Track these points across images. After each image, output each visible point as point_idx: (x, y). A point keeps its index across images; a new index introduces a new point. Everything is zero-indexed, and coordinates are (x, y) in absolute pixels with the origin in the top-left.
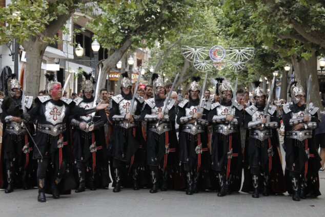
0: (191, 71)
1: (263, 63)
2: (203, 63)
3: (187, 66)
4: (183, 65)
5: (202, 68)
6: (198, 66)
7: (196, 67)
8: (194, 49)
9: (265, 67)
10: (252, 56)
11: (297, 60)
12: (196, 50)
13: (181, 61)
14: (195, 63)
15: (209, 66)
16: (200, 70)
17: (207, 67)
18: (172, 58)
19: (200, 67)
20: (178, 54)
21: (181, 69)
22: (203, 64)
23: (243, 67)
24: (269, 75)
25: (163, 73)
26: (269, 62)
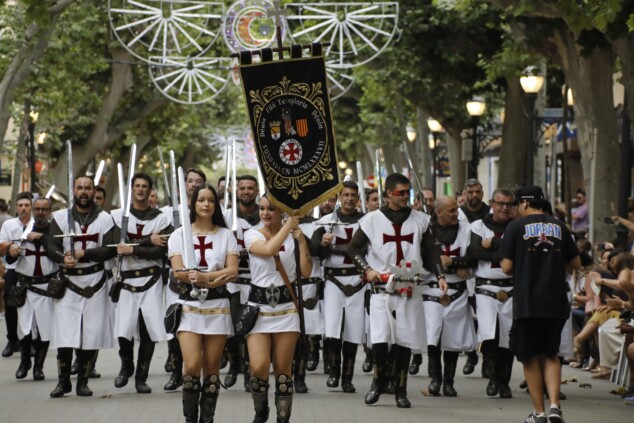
0: (140, 103)
1: (428, 64)
2: (190, 67)
3: (122, 81)
4: (105, 77)
5: (186, 89)
6: (170, 80)
7: (163, 84)
8: (158, 12)
9: (437, 80)
10: (389, 35)
11: (579, 48)
12: (166, 15)
13: (103, 63)
14: (155, 70)
15: (211, 80)
16: (176, 95)
17: (203, 86)
18: (65, 50)
19: (178, 84)
20: (89, 33)
21: (101, 92)
22: (189, 75)
23: (346, 82)
24: (448, 114)
25: (28, 111)
26: (452, 60)
